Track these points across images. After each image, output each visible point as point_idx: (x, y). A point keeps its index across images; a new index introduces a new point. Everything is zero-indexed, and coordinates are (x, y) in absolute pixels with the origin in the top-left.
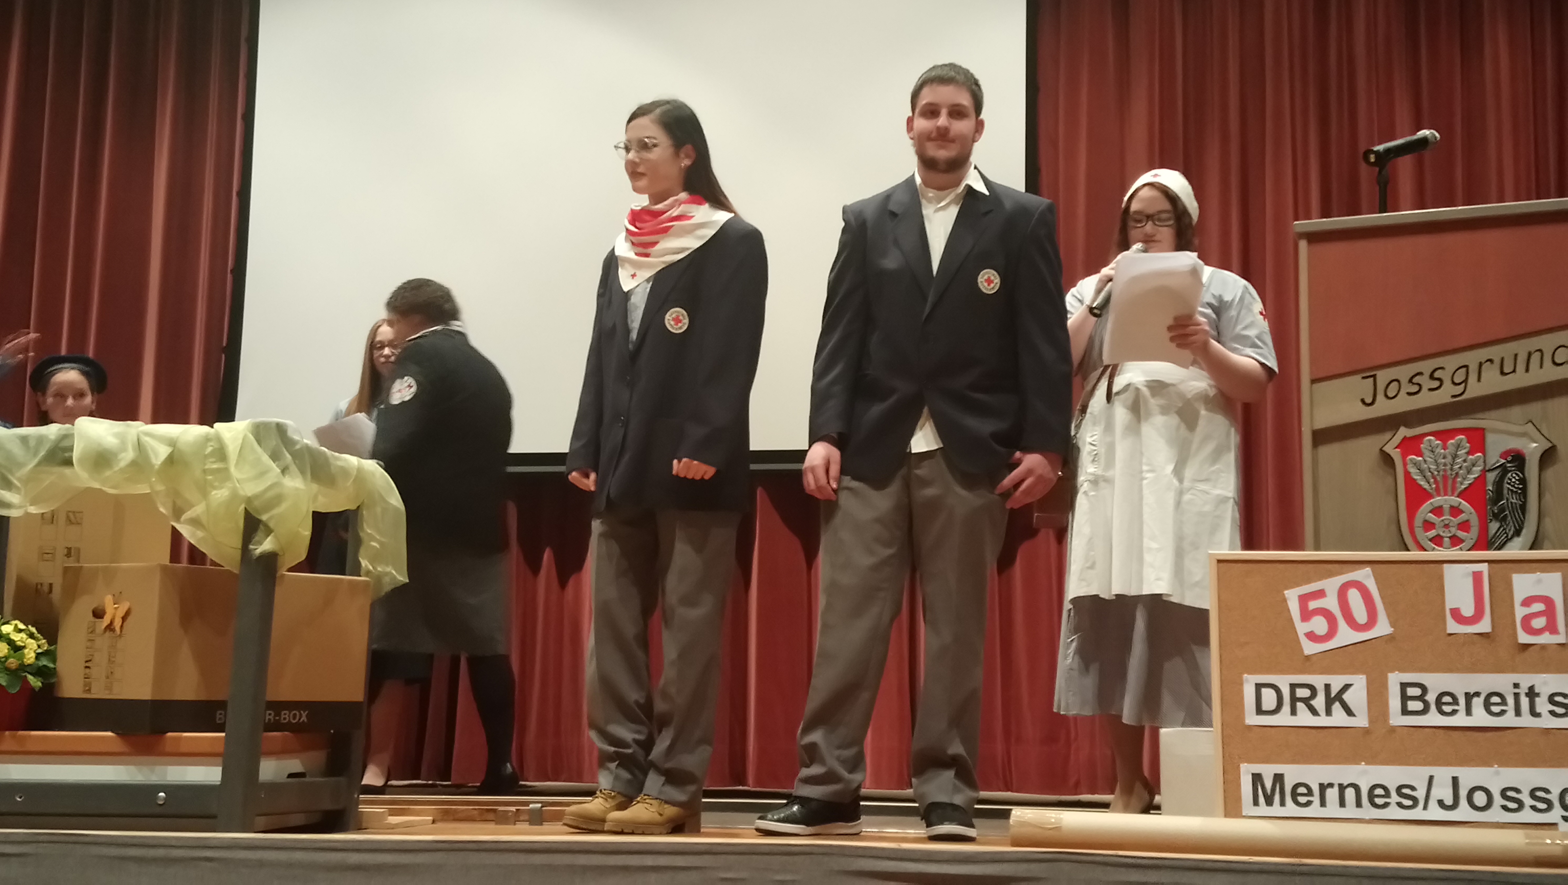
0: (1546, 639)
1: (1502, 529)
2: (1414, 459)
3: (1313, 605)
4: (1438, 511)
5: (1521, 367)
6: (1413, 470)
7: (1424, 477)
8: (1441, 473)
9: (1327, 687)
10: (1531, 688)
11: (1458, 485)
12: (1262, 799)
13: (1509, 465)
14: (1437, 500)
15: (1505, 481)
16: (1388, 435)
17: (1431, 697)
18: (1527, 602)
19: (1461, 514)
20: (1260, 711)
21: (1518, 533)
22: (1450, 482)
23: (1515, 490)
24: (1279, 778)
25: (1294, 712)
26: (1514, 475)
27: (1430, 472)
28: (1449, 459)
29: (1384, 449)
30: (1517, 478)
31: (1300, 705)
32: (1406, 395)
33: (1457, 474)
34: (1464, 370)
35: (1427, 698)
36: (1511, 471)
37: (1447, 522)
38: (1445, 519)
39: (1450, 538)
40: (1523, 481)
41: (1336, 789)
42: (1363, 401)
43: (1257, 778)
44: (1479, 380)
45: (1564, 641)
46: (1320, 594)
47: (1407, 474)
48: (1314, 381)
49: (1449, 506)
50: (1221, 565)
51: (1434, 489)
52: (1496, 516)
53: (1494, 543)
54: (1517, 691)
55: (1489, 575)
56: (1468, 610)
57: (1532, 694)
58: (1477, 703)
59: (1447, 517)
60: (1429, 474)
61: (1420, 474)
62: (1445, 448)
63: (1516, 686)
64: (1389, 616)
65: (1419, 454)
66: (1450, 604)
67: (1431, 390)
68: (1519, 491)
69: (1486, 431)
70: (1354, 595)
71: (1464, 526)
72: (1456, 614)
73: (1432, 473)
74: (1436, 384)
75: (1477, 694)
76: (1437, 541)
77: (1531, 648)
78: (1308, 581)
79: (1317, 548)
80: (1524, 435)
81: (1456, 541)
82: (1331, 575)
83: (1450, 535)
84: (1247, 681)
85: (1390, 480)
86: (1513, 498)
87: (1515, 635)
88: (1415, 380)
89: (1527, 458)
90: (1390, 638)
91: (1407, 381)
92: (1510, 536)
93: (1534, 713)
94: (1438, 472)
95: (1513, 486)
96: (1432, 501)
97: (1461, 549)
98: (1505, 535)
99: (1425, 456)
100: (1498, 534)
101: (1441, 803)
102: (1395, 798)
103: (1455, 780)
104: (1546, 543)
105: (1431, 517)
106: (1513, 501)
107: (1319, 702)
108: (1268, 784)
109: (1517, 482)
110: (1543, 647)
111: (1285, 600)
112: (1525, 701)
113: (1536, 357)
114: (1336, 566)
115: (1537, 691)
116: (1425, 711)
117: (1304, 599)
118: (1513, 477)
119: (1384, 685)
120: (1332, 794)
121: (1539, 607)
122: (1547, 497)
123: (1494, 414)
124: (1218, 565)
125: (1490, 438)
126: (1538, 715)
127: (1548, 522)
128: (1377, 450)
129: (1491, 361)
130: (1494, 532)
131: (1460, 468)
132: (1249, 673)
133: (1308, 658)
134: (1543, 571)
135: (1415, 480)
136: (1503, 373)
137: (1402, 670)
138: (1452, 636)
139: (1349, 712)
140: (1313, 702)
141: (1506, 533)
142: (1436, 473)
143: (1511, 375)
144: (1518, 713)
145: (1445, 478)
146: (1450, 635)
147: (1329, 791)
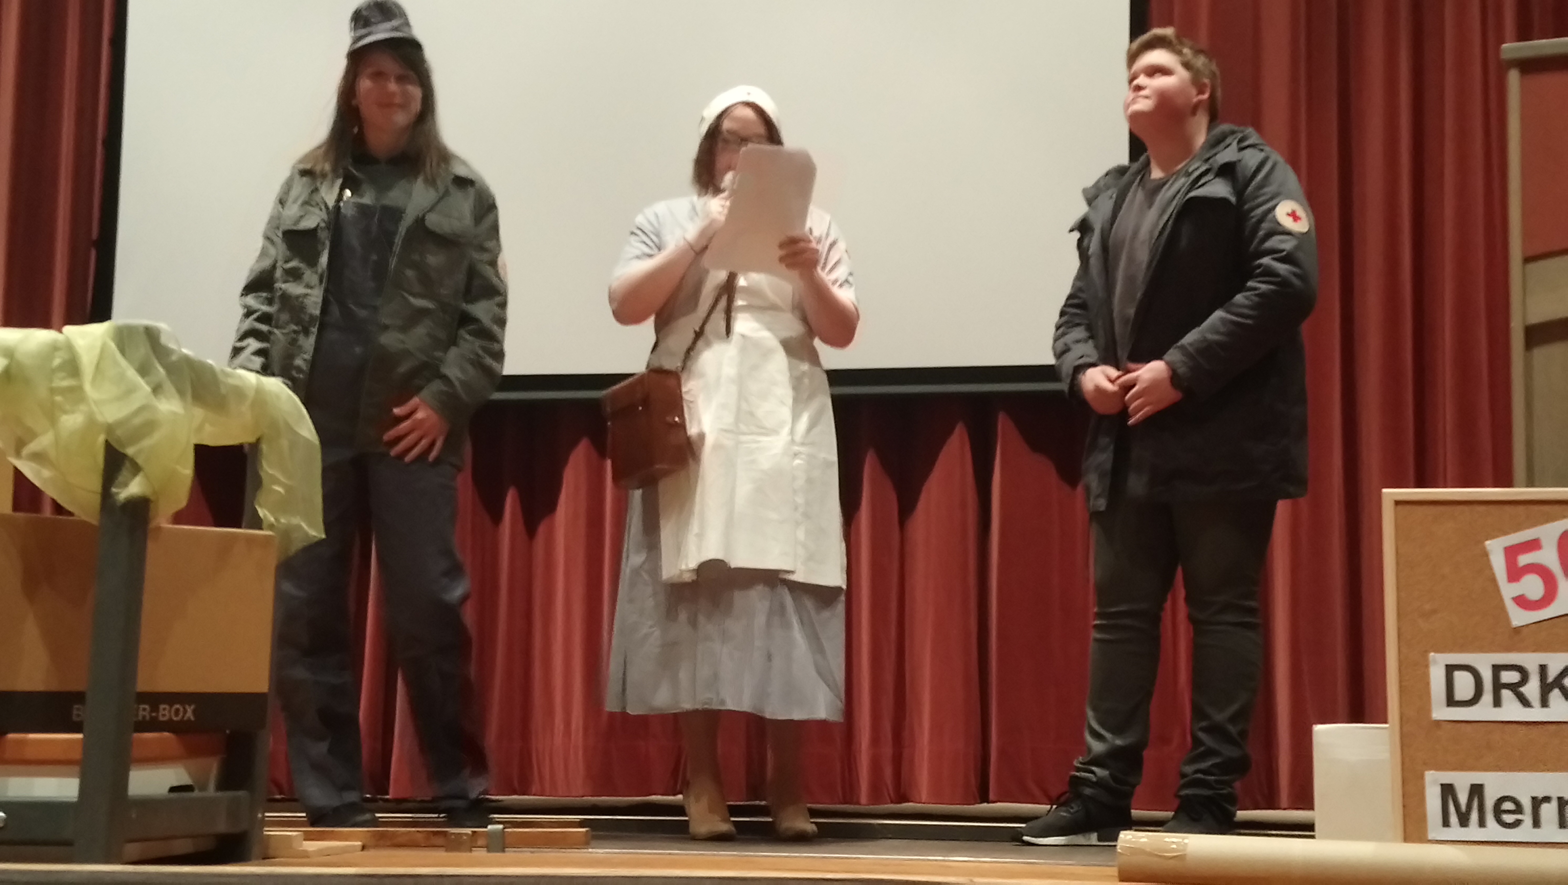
3: (1524, 560)
9: (1543, 669)
12: (1454, 819)
20: (1451, 701)
24: (1477, 790)
25: (1497, 702)
31: (1506, 694)
41: (1554, 804)
43: (1448, 790)
46: (1534, 545)
48: (1527, 260)
50: (1400, 507)
78: (1518, 528)
79: (1530, 483)
82: (1549, 519)
84: (1435, 662)
107: (1532, 689)
108: (1463, 798)
111: (1485, 554)
114: (1557, 507)
117: (1512, 552)
120: (1549, 811)
124: (1395, 509)
132: (1437, 651)
133: (1518, 630)
140: (1522, 689)
147: (1545, 807)
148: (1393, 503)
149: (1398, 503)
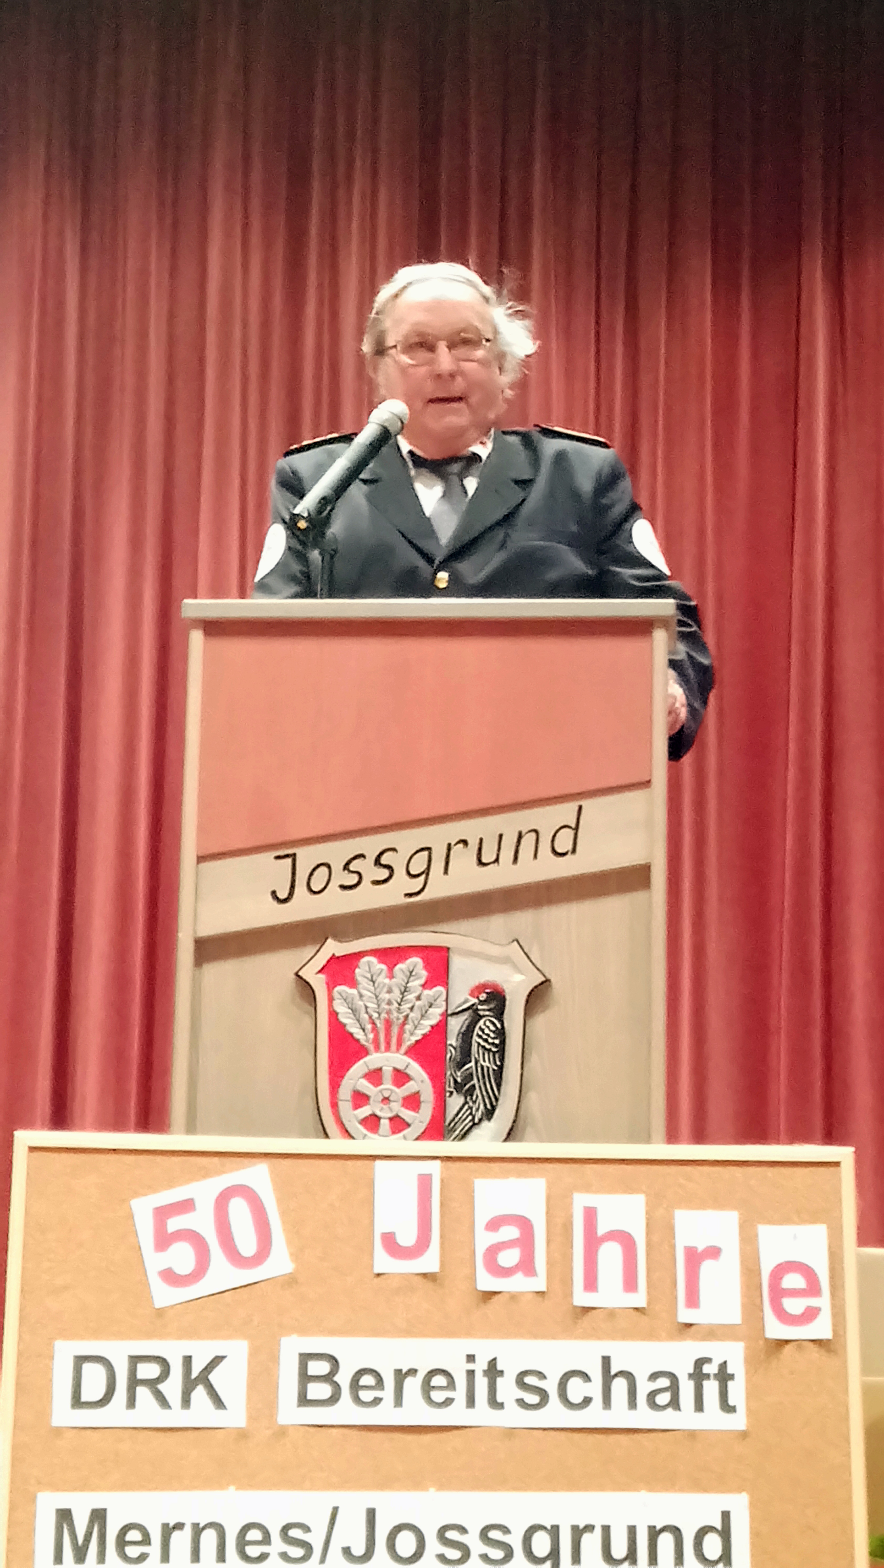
0: (518, 1283)
1: (466, 1107)
2: (344, 991)
3: (174, 1224)
4: (375, 1076)
5: (507, 854)
6: (341, 1008)
7: (358, 1021)
8: (384, 1015)
9: (188, 1361)
10: (493, 1363)
11: (406, 1035)
12: (68, 1553)
13: (480, 1007)
14: (375, 1059)
15: (475, 1033)
16: (309, 951)
17: (344, 1378)
18: (494, 1225)
19: (408, 1081)
20: (77, 1402)
21: (489, 1114)
22: (395, 1030)
23: (488, 1047)
24: (99, 1516)
25: (131, 1402)
26: (488, 1023)
27: (367, 1012)
28: (397, 994)
29: (300, 973)
30: (493, 1028)
31: (142, 1392)
32: (339, 889)
33: (407, 1017)
34: (426, 853)
35: (336, 1378)
36: (484, 1016)
37: (386, 1095)
38: (386, 1089)
39: (391, 1119)
40: (501, 1033)
41: (188, 1531)
42: (274, 893)
43: (65, 1516)
44: (446, 871)
45: (544, 1289)
46: (186, 1206)
47: (333, 1015)
48: (201, 859)
49: (391, 1069)
50: (36, 1154)
51: (371, 1041)
52: (458, 1087)
53: (453, 1130)
54: (471, 1366)
55: (442, 1181)
56: (407, 1237)
57: (493, 1371)
58: (412, 1385)
59: (388, 1085)
60: (366, 1016)
61: (352, 1016)
62: (391, 976)
63: (471, 1358)
64: (290, 1242)
65: (352, 983)
66: (381, 1227)
67: (377, 883)
68: (494, 1049)
69: (450, 952)
70: (239, 1209)
71: (412, 1102)
72: (390, 1242)
73: (370, 1017)
74: (384, 874)
75: (413, 1372)
76: (372, 1123)
77: (496, 1298)
78: (170, 1184)
79: (191, 1128)
80: (506, 960)
81: (398, 1124)
82: (206, 1174)
83: (390, 1115)
84: (61, 1350)
85: (308, 1022)
86: (484, 1061)
87: (473, 1278)
88: (352, 867)
89: (508, 997)
90: (290, 1281)
91: (342, 867)
92: (476, 1120)
93: (495, 1403)
94: (379, 1014)
95: (486, 1041)
96: (366, 1059)
97: (405, 1138)
98: (470, 1118)
99: (360, 986)
100: (460, 1115)
101: (347, 1551)
102: (277, 1545)
103: (371, 1514)
104: (529, 1130)
105: (365, 1086)
106: (483, 1064)
107: (172, 1387)
108: (81, 1528)
109: (492, 1035)
110: (514, 1297)
111: (131, 1215)
112: (481, 1384)
113: (528, 841)
114: (216, 1160)
115: (499, 1368)
116: (334, 1399)
117: (162, 1214)
118: (486, 1025)
119: (275, 1358)
120: (181, 1541)
121: (510, 1232)
122: (534, 1061)
123: (465, 925)
124: (29, 1156)
125: (457, 963)
126: (501, 1406)
127: (532, 1099)
128: (293, 976)
129: (465, 842)
130: (455, 1112)
131: (412, 1009)
132: (66, 1338)
133: (161, 1312)
134: (520, 1175)
135: (343, 1026)
136: (480, 863)
137: (303, 1331)
138: (382, 1276)
139: (219, 1403)
140: (161, 1387)
141: (471, 1114)
142: (375, 1015)
143: (492, 865)
144: (471, 1402)
145: (388, 1024)
146: (379, 1275)
147: (176, 1536)
148: (27, 1149)
149: (32, 1149)
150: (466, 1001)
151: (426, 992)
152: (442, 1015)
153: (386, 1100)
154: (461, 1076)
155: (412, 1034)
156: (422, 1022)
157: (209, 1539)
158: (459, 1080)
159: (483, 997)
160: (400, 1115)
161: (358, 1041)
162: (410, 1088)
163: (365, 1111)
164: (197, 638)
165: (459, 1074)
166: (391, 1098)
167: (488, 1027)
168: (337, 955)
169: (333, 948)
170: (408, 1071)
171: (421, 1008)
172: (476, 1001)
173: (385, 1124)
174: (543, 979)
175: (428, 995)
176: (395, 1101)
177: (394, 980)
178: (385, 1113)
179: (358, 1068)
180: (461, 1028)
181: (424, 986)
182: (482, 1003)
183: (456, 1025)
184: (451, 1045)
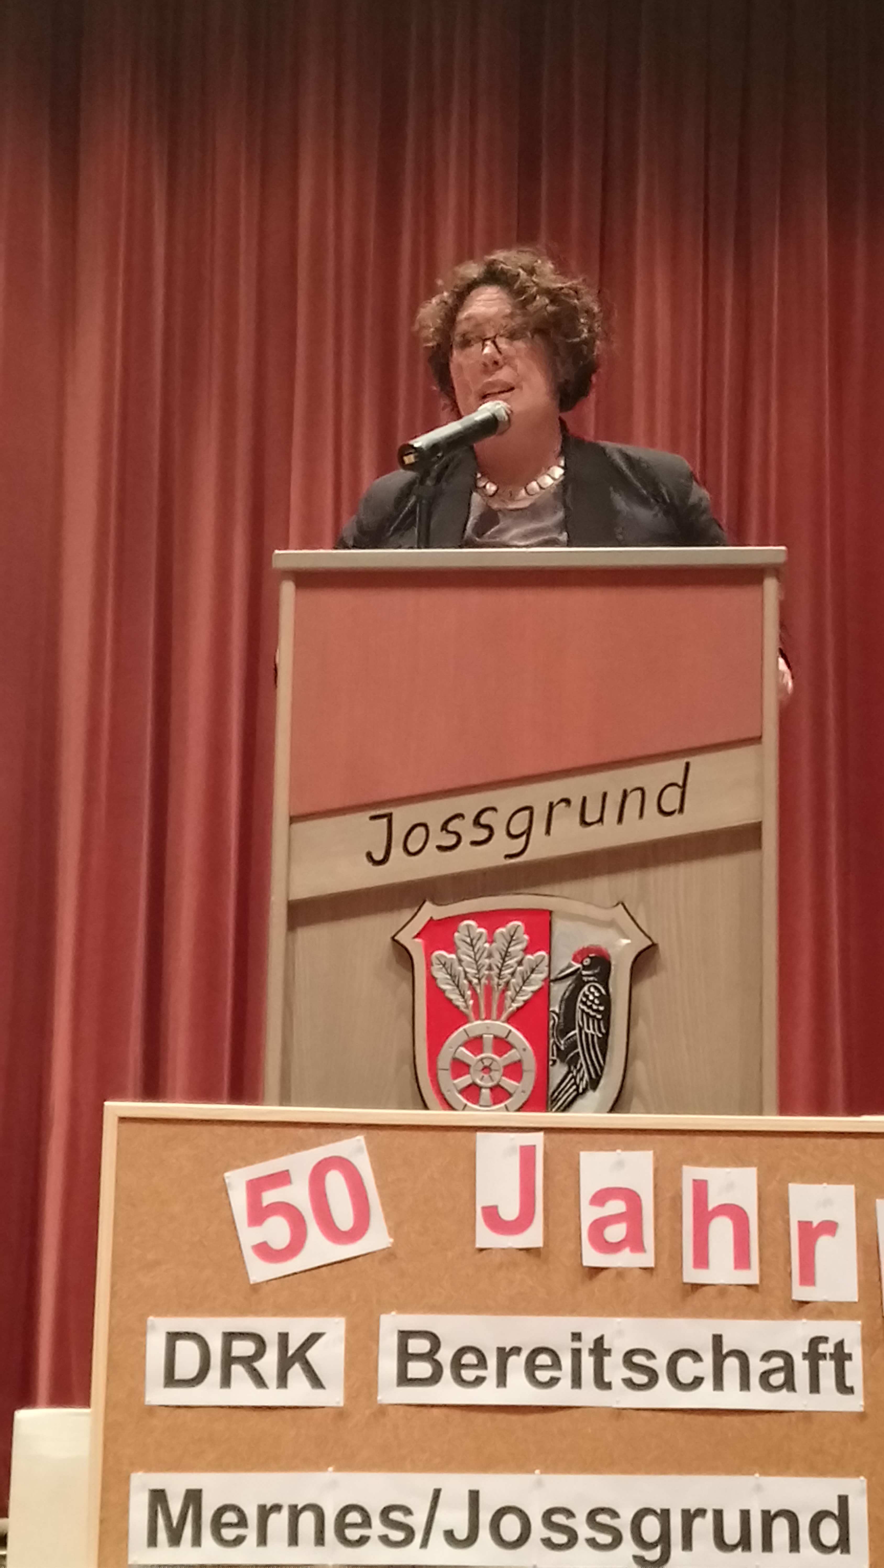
0: (625, 1259)
1: (570, 1075)
2: (443, 956)
3: (269, 1197)
4: (475, 1044)
5: (611, 814)
6: (440, 975)
7: (458, 986)
8: (483, 981)
9: (284, 1338)
10: (599, 1341)
11: (508, 1002)
12: (162, 1535)
13: (584, 973)
14: (475, 1027)
15: (579, 999)
16: (407, 914)
17: (445, 1356)
18: (600, 1198)
19: (510, 1050)
20: (171, 1380)
21: (594, 1084)
22: (496, 996)
23: (592, 1013)
24: (193, 1497)
25: (226, 1381)
26: (592, 990)
27: (466, 977)
28: (497, 959)
29: (396, 938)
30: (597, 994)
31: (238, 1370)
32: (436, 850)
33: (507, 983)
34: (527, 812)
35: (438, 1357)
36: (588, 982)
37: (487, 1063)
38: (485, 1058)
39: (492, 1089)
40: (606, 1000)
41: (285, 1512)
42: (369, 855)
43: (158, 1497)
44: (548, 832)
45: (652, 1264)
46: (282, 1178)
47: (431, 980)
48: (293, 819)
49: (492, 1036)
50: (126, 1126)
51: (470, 1007)
52: (562, 1055)
53: (556, 1100)
54: (576, 1345)
55: (546, 1154)
56: (510, 1211)
57: (600, 1350)
58: (517, 1364)
59: (488, 1054)
60: (465, 982)
61: (451, 982)
62: (491, 941)
63: (577, 1336)
64: (387, 1218)
65: (451, 947)
66: (483, 1200)
67: (475, 843)
68: (599, 1016)
69: (553, 916)
70: (335, 1182)
71: (514, 1070)
72: (492, 1215)
73: (470, 982)
74: (483, 834)
75: (516, 1350)
76: (472, 1092)
77: (603, 1274)
78: (265, 1155)
79: (285, 1099)
80: (611, 924)
81: (499, 1094)
82: (303, 1146)
83: (490, 1084)
84: (153, 1327)
85: (406, 988)
86: (589, 1028)
87: (578, 1254)
88: (450, 827)
89: (613, 963)
90: (387, 1256)
91: (439, 828)
92: (581, 1090)
93: (602, 1383)
94: (479, 979)
95: (590, 1007)
96: (466, 1026)
97: (507, 1108)
98: (574, 1087)
99: (459, 951)
100: (564, 1085)
101: (449, 1535)
102: (378, 1528)
103: (474, 1496)
104: (635, 1101)
105: (465, 1054)
106: (587, 1031)
107: (268, 1365)
108: (175, 1509)
109: (597, 1001)
110: (621, 1273)
111: (224, 1189)
112: (588, 1363)
113: (634, 799)
114: (311, 1131)
115: (606, 1346)
116: (435, 1378)
117: (256, 1187)
118: (591, 991)
119: (374, 1336)
120: (278, 1523)
121: (617, 1206)
122: (640, 1030)
123: (569, 888)
124: (119, 1127)
125: (559, 927)
126: (608, 1386)
127: (639, 1068)
128: (389, 940)
129: (567, 801)
130: (558, 1081)
131: (513, 974)
132: (158, 1314)
133: (256, 1288)
134: (627, 1148)
135: (443, 992)
136: (584, 823)
137: (403, 1308)
138: (484, 1252)
139: (316, 1381)
140: (256, 1365)
141: (575, 1083)
142: (475, 981)
143: (596, 826)
144: (577, 1382)
146: (481, 1250)
147: (273, 1518)
148: (116, 1119)
149: (122, 1120)
150: (570, 966)
151: (529, 957)
152: (545, 980)
153: (487, 1069)
154: (565, 1044)
155: (513, 1001)
156: (524, 988)
157: (307, 1521)
158: (562, 1048)
159: (587, 962)
160: (502, 1084)
161: (457, 1007)
162: (512, 1055)
163: (464, 1081)
164: (288, 589)
165: (562, 1042)
166: (492, 1067)
167: (593, 993)
168: (436, 918)
169: (430, 911)
170: (510, 1039)
171: (522, 973)
172: (578, 966)
173: (486, 1092)
174: (649, 943)
175: (529, 959)
176: (496, 1070)
177: (494, 945)
178: (485, 1082)
179: (458, 1036)
180: (565, 994)
181: (526, 951)
182: (585, 968)
183: (559, 991)
184: (554, 1012)
